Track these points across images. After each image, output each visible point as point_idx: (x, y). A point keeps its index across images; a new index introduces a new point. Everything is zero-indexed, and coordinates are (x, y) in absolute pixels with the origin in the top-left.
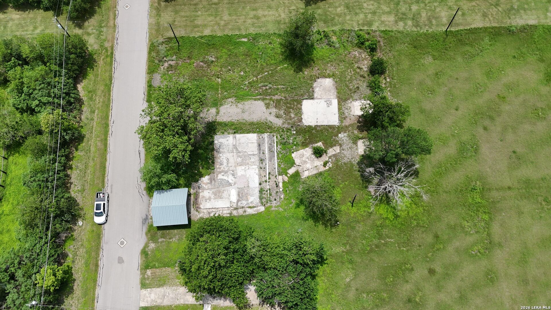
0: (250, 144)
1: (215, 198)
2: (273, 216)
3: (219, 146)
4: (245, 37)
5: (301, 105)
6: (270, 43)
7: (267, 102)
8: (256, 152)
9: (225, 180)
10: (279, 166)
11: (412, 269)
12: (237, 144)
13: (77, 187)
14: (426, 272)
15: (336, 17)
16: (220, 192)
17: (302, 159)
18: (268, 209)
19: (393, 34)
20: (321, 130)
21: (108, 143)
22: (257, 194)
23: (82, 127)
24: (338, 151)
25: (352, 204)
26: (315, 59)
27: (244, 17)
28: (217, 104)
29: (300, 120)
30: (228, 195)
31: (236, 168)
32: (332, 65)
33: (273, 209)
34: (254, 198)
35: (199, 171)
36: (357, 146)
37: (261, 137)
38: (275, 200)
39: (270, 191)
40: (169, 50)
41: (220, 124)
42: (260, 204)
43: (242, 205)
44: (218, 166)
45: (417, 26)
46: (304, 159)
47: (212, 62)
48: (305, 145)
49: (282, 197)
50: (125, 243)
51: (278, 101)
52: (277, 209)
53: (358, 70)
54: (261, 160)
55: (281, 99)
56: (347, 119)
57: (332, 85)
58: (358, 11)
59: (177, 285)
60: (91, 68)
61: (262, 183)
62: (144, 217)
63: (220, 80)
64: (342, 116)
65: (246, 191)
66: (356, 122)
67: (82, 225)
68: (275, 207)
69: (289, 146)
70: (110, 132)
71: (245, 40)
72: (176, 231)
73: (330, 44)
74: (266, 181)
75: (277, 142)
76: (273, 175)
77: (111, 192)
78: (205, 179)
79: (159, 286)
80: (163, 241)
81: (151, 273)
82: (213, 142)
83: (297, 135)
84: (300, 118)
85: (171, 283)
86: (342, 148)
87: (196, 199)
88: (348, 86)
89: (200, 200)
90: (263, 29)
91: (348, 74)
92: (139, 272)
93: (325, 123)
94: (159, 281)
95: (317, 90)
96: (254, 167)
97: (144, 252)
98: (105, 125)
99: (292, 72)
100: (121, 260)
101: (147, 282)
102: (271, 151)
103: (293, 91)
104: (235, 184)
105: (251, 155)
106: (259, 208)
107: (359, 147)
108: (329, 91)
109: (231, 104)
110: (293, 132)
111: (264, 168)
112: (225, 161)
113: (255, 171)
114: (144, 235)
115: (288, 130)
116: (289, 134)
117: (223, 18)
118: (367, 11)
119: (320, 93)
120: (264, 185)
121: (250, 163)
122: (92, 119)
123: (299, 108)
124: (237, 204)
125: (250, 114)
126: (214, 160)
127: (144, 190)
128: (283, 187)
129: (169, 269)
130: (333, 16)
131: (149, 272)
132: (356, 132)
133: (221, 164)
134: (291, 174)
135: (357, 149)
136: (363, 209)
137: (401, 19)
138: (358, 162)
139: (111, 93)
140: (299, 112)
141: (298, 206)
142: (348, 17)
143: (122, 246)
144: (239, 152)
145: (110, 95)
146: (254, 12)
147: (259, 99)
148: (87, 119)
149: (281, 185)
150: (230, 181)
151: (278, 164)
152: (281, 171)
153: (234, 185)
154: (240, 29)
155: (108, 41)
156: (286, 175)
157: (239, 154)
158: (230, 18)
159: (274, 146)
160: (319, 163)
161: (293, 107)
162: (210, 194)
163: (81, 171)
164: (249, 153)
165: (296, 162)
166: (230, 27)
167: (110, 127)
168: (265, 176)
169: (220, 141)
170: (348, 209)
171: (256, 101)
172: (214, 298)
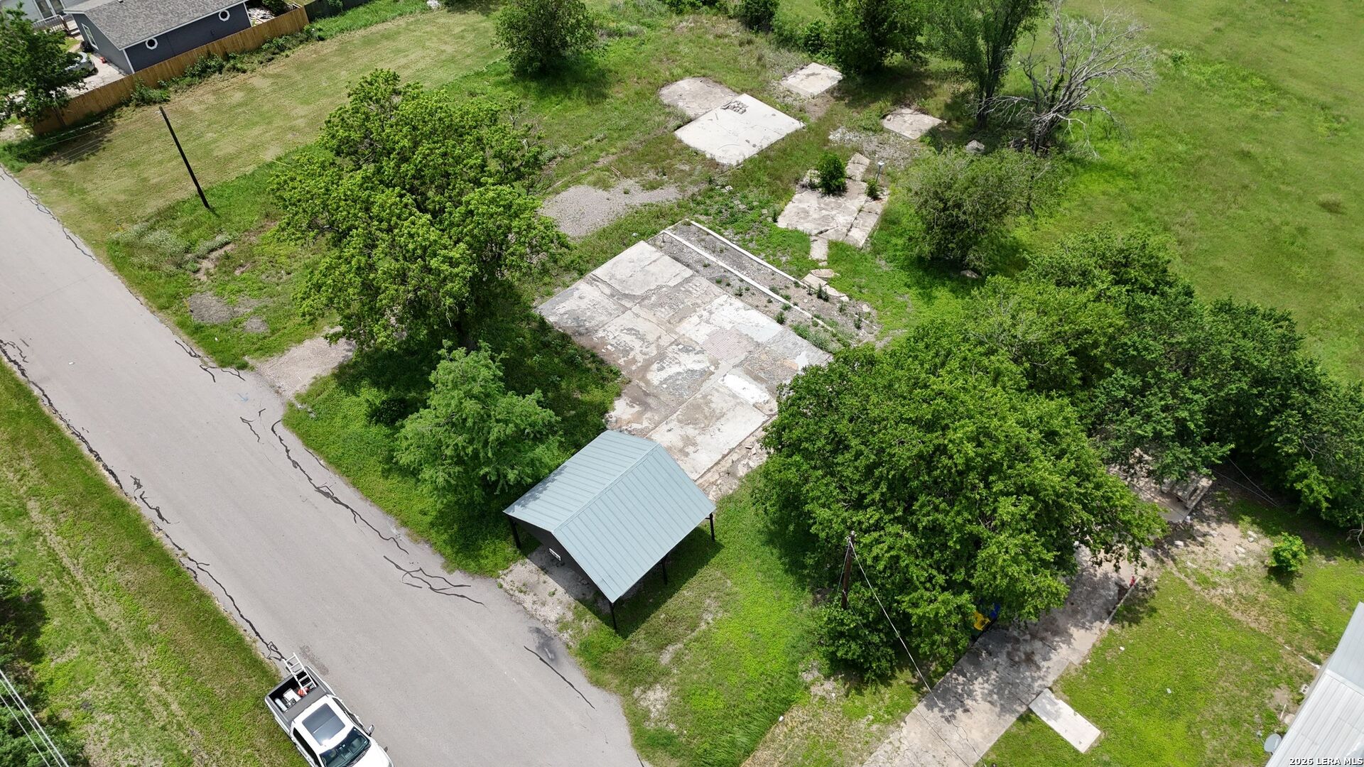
0: (651, 268)
1: (704, 429)
3: (575, 321)
5: (681, 142)
7: (591, 179)
8: (688, 273)
9: (679, 373)
10: (776, 262)
11: (1302, 229)
12: (618, 288)
16: (697, 407)
17: (810, 219)
20: (784, 152)
21: (169, 546)
22: (802, 342)
24: (866, 160)
26: (612, 68)
29: (713, 163)
31: (676, 333)
34: (805, 356)
37: (661, 242)
38: (858, 327)
40: (186, 233)
44: (621, 361)
46: (815, 216)
48: (781, 194)
49: (866, 309)
51: (619, 164)
53: (725, 40)
54: (719, 282)
55: (621, 158)
56: (807, 109)
57: (701, 84)
59: (882, 736)
61: (782, 317)
62: (533, 641)
64: (794, 111)
66: (833, 102)
69: (751, 217)
74: (787, 308)
75: (710, 228)
76: (787, 287)
78: (622, 411)
80: (680, 654)
82: (543, 323)
83: (742, 190)
84: (707, 161)
86: (866, 153)
93: (774, 138)
95: (681, 105)
96: (719, 301)
97: (652, 743)
99: (586, 107)
102: (718, 250)
103: (629, 132)
107: (896, 131)
108: (710, 93)
111: (749, 289)
112: (629, 339)
113: (735, 307)
116: (719, 199)
119: (694, 105)
120: (791, 317)
121: (699, 302)
123: (681, 150)
124: (779, 398)
125: (576, 221)
127: (450, 572)
128: (841, 290)
129: (797, 714)
132: (856, 115)
133: (626, 352)
134: (825, 258)
138: (931, 150)
139: (57, 421)
140: (692, 154)
141: (927, 298)
145: (53, 428)
147: (566, 186)
149: (831, 291)
150: (697, 367)
152: (794, 268)
153: (717, 368)
156: (819, 267)
157: (646, 302)
159: (715, 240)
161: (667, 154)
162: (678, 432)
164: (672, 284)
165: (804, 231)
168: (770, 301)
169: (562, 311)
171: (564, 193)
172: (1029, 659)
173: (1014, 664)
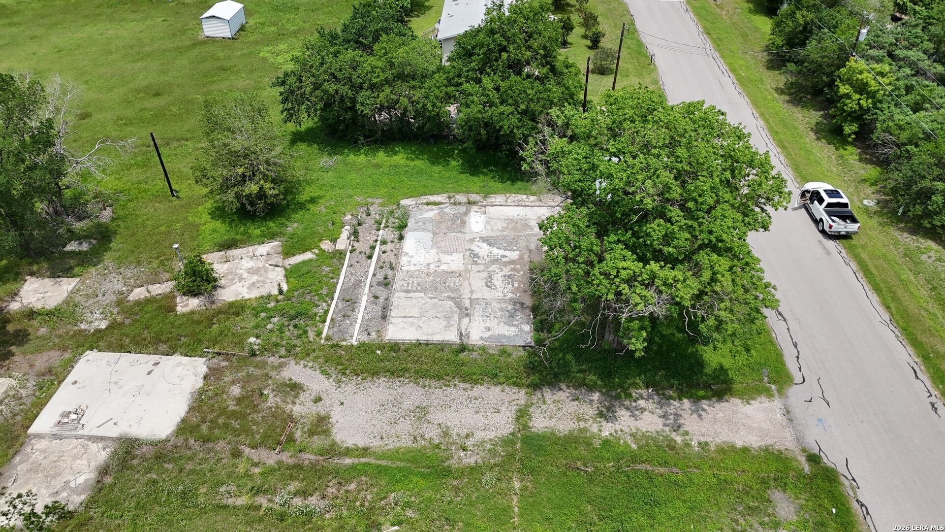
0: (415, 312)
8: (398, 298)
9: (498, 248)
12: (456, 317)
18: (393, 201)
24: (138, 290)
30: (492, 223)
31: (466, 268)
34: (422, 216)
37: (374, 335)
39: (378, 226)
42: (411, 208)
43: (457, 207)
48: (237, 309)
51: (270, 440)
54: (386, 283)
65: (443, 228)
70: (924, 377)
74: (384, 242)
76: (360, 253)
82: (536, 330)
84: (211, 381)
86: (122, 296)
93: (129, 358)
96: (412, 268)
102: (350, 302)
111: (381, 267)
113: (409, 260)
115: (270, 348)
120: (391, 237)
124: (468, 210)
128: (340, 232)
133: (510, 277)
134: (308, 252)
147: (348, 452)
149: (345, 235)
150: (484, 246)
151: (338, 274)
152: (334, 260)
153: (474, 238)
156: (322, 251)
157: (454, 295)
161: (219, 416)
164: (422, 295)
165: (283, 274)
168: (384, 252)
169: (513, 329)
171: (361, 444)
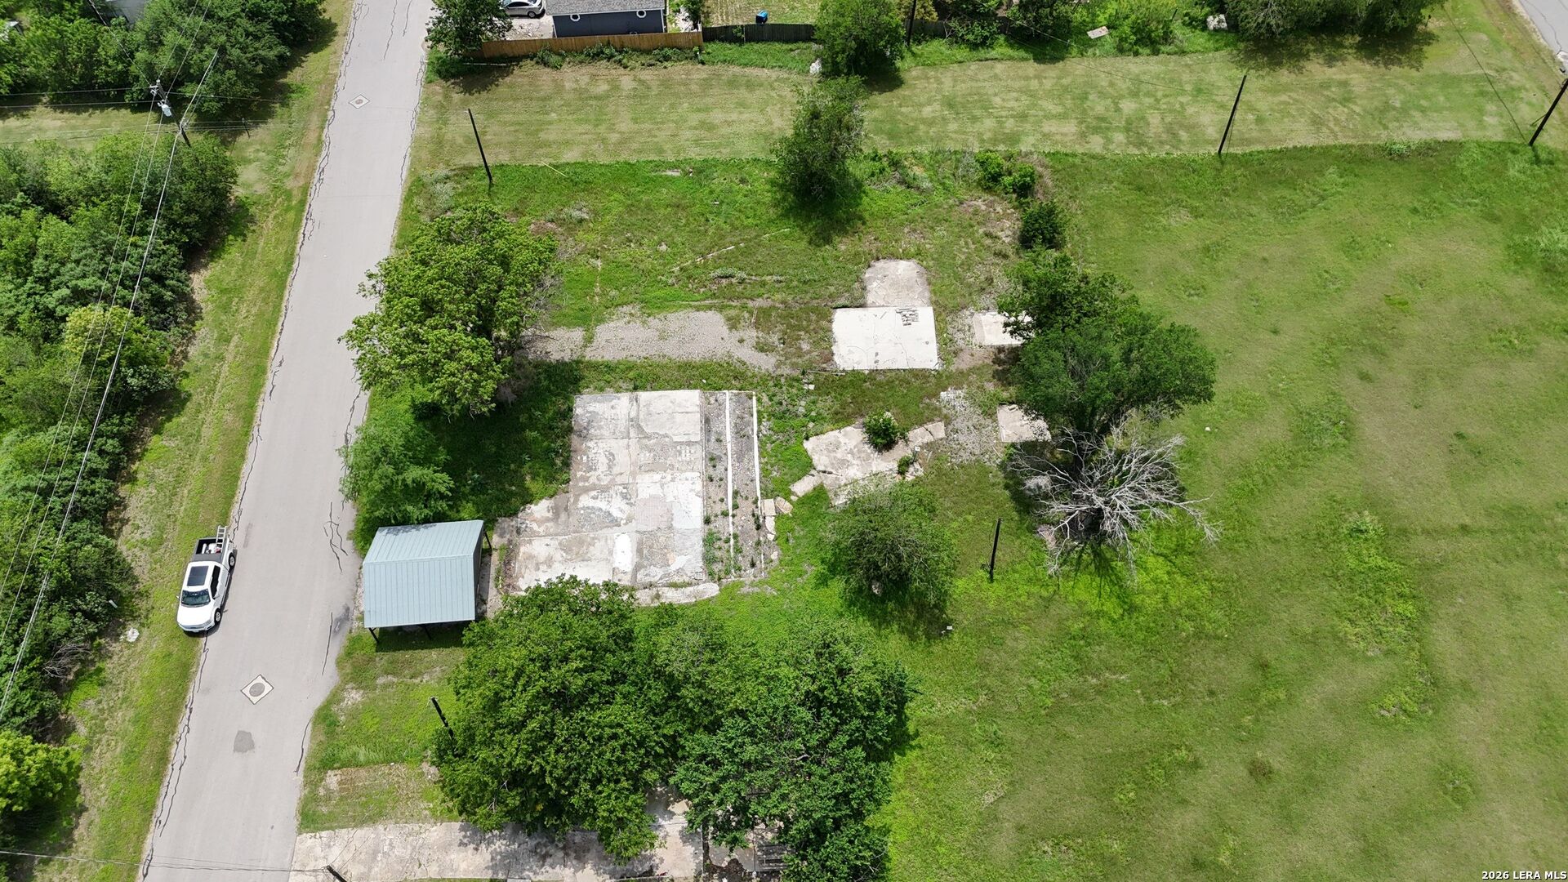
0: (678, 417)
1: (566, 560)
2: (744, 608)
3: (589, 422)
4: (674, 167)
5: (830, 321)
6: (743, 181)
7: (733, 313)
8: (697, 436)
9: (600, 509)
10: (765, 473)
11: (1196, 765)
12: (641, 417)
13: (140, 531)
14: (1242, 771)
15: (921, 127)
16: (581, 542)
17: (833, 454)
18: (729, 593)
19: (1077, 161)
20: (890, 382)
21: (258, 414)
22: (699, 548)
23: (186, 375)
24: (941, 434)
25: (991, 573)
26: (866, 216)
27: (672, 125)
28: (586, 319)
29: (829, 357)
30: (606, 551)
31: (634, 478)
32: (915, 231)
33: (745, 590)
34: (687, 560)
35: (521, 485)
36: (995, 421)
37: (712, 400)
38: (753, 565)
39: (736, 542)
40: (461, 195)
41: (594, 366)
42: (704, 578)
43: (648, 579)
44: (579, 474)
45: (1140, 144)
46: (839, 455)
47: (581, 221)
48: (841, 419)
49: (774, 556)
50: (268, 688)
51: (765, 313)
52: (756, 590)
53: (988, 241)
54: (712, 459)
55: (773, 307)
56: (961, 354)
57: (915, 275)
58: (978, 113)
59: (424, 820)
60: (236, 236)
61: (713, 519)
62: (338, 612)
63: (599, 263)
64: (947, 347)
65: (662, 539)
66: (989, 361)
67: (138, 640)
68: (752, 584)
69: (796, 422)
70: (268, 387)
71: (676, 174)
72: (434, 654)
73: (907, 183)
74: (725, 514)
75: (758, 412)
76: (747, 498)
77: (246, 545)
78: (540, 509)
79: (361, 821)
80: (390, 685)
81: (340, 783)
82: (570, 410)
83: (820, 395)
84: (826, 352)
85: (402, 814)
86: (950, 427)
87: (507, 562)
88: (961, 280)
89: (517, 566)
90: (724, 151)
91: (960, 250)
92: (300, 778)
93: (902, 364)
94: (364, 805)
95: (873, 286)
96: (689, 475)
97: (325, 718)
98: (254, 371)
99: (804, 244)
100: (244, 743)
101: (325, 810)
102: (741, 433)
103: (806, 287)
104: (629, 520)
105: (681, 443)
106: (701, 587)
107: (1001, 424)
108: (910, 288)
109: (628, 318)
110: (806, 387)
111: (721, 480)
112: (602, 461)
113: (694, 487)
114: (331, 666)
115: (793, 381)
116: (794, 391)
117: (617, 127)
118: (1004, 113)
119: (882, 293)
120: (718, 523)
121: (677, 466)
122: (220, 358)
123: (822, 329)
124: (634, 576)
125: (682, 342)
126: (569, 457)
127: (349, 539)
128: (777, 529)
129: (402, 769)
130: (912, 124)
131: (333, 779)
132: (990, 387)
133: (590, 469)
134: (801, 494)
135: (996, 430)
136: (1023, 589)
137: (1096, 130)
138: (1003, 462)
139: (286, 293)
140: (824, 339)
141: (823, 581)
142: (953, 126)
143: (255, 699)
144: (648, 437)
145: (281, 297)
146: (702, 116)
147: (710, 308)
148: (206, 355)
149: (770, 524)
150: (616, 513)
151: (762, 469)
152: (771, 487)
153: (626, 524)
154: (661, 151)
155: (297, 175)
156: (787, 498)
157: (645, 441)
158: (636, 126)
159: (750, 424)
160: (885, 464)
161: (808, 326)
162: (551, 550)
163: (160, 488)
164: (676, 439)
165: (815, 462)
166: (635, 146)
167: (270, 375)
168: (722, 500)
169: (591, 409)
170: (978, 588)
171: (702, 313)
172: (544, 857)
173: (534, 851)
